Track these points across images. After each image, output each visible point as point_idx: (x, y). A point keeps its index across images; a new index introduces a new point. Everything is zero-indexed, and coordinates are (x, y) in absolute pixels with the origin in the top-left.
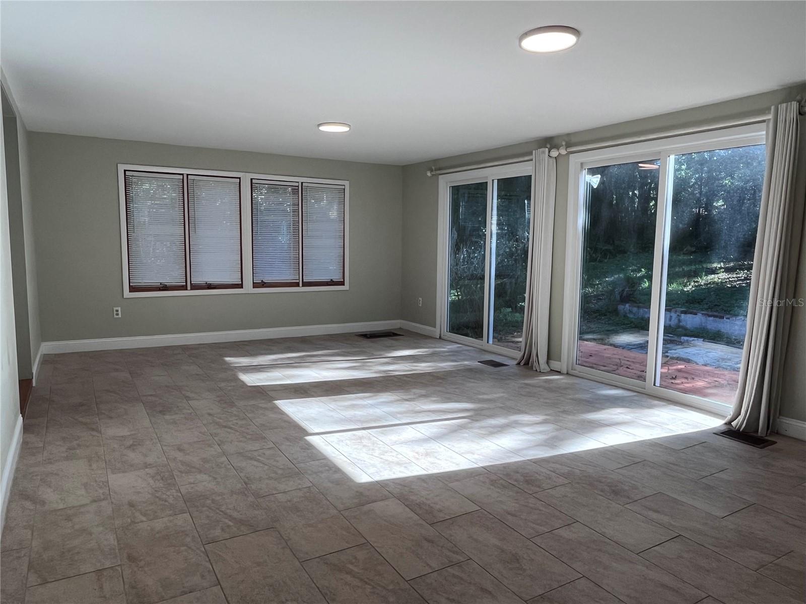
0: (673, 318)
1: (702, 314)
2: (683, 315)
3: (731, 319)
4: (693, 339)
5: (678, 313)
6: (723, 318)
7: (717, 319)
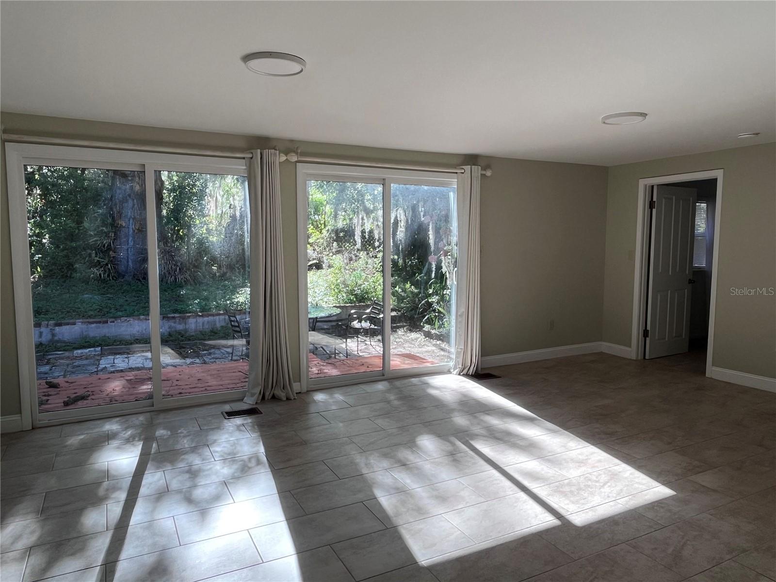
0: (44, 334)
1: (82, 322)
2: (57, 328)
3: (115, 322)
4: (89, 349)
5: (50, 327)
6: (108, 323)
7: (101, 325)
